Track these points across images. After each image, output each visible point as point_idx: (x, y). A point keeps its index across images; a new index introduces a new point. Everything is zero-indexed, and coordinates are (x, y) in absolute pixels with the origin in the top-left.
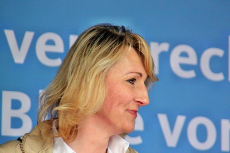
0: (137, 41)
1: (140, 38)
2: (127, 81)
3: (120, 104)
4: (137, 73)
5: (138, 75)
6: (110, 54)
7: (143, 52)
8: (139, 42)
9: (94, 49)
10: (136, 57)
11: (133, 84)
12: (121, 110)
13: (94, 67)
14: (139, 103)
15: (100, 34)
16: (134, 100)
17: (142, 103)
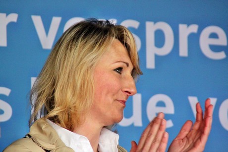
0: (123, 32)
1: (126, 29)
2: (114, 70)
3: (108, 93)
4: (124, 62)
5: (125, 65)
6: (96, 48)
7: (129, 43)
8: (125, 33)
9: (80, 43)
10: (121, 48)
11: (120, 73)
12: (110, 99)
13: (81, 64)
14: (127, 93)
15: (85, 28)
16: (122, 90)
17: (130, 93)
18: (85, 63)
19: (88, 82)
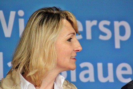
1: (69, 13)
14: (77, 51)
16: (73, 50)
17: (78, 51)
18: (49, 41)
19: (52, 52)
